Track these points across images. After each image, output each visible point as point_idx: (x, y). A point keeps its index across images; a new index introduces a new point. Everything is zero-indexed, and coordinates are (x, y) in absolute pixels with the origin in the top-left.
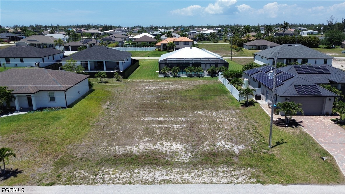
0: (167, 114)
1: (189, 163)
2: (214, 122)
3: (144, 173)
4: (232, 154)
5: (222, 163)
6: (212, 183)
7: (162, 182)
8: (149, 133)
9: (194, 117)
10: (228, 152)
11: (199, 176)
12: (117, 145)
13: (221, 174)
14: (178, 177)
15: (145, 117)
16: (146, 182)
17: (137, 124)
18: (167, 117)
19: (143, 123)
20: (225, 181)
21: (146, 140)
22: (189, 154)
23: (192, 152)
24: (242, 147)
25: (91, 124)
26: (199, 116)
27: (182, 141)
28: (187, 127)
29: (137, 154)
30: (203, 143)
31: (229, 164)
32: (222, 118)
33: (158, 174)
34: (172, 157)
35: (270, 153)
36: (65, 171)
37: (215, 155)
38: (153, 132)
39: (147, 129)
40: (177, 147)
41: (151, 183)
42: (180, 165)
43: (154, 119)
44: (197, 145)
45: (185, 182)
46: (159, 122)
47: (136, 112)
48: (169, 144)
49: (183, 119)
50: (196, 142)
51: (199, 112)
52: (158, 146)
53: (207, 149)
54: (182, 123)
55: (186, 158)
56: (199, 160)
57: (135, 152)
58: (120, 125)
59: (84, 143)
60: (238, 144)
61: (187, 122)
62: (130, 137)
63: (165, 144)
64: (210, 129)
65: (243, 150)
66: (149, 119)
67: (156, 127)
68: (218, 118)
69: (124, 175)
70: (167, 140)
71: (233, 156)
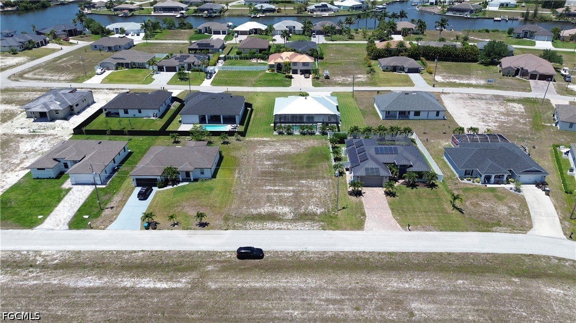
0: (280, 183)
1: (291, 219)
2: (311, 191)
3: (269, 225)
4: (315, 214)
5: (309, 219)
6: (301, 230)
7: (277, 229)
8: (269, 200)
9: (299, 186)
10: (314, 213)
11: (296, 226)
12: (252, 208)
13: (306, 226)
14: (285, 227)
15: (266, 186)
16: (270, 229)
17: (262, 192)
18: (281, 186)
19: (265, 191)
20: (307, 229)
21: (268, 205)
22: (292, 214)
23: (294, 213)
24: (322, 210)
25: (232, 192)
26: (303, 185)
27: (289, 206)
28: (293, 195)
29: (264, 214)
30: (301, 207)
31: (312, 220)
32: (317, 188)
33: (276, 225)
34: (283, 216)
35: (336, 214)
36: (230, 223)
37: (306, 215)
38: (272, 199)
39: (268, 196)
40: (286, 209)
41: (273, 229)
42: (287, 220)
43: (272, 188)
44: (297, 209)
45: (288, 229)
46: (276, 191)
47: (259, 181)
48: (281, 208)
49: (291, 188)
50: (297, 207)
51: (303, 182)
52: (275, 209)
53: (302, 211)
54: (290, 191)
55: (290, 216)
56: (297, 218)
57: (263, 213)
58: (250, 193)
59: (233, 207)
60: (320, 208)
61: (293, 191)
62: (258, 203)
63: (280, 208)
64: (307, 197)
65: (322, 212)
66: (268, 188)
67: (274, 195)
68: (315, 187)
69: (259, 225)
70: (281, 205)
71: (315, 215)
